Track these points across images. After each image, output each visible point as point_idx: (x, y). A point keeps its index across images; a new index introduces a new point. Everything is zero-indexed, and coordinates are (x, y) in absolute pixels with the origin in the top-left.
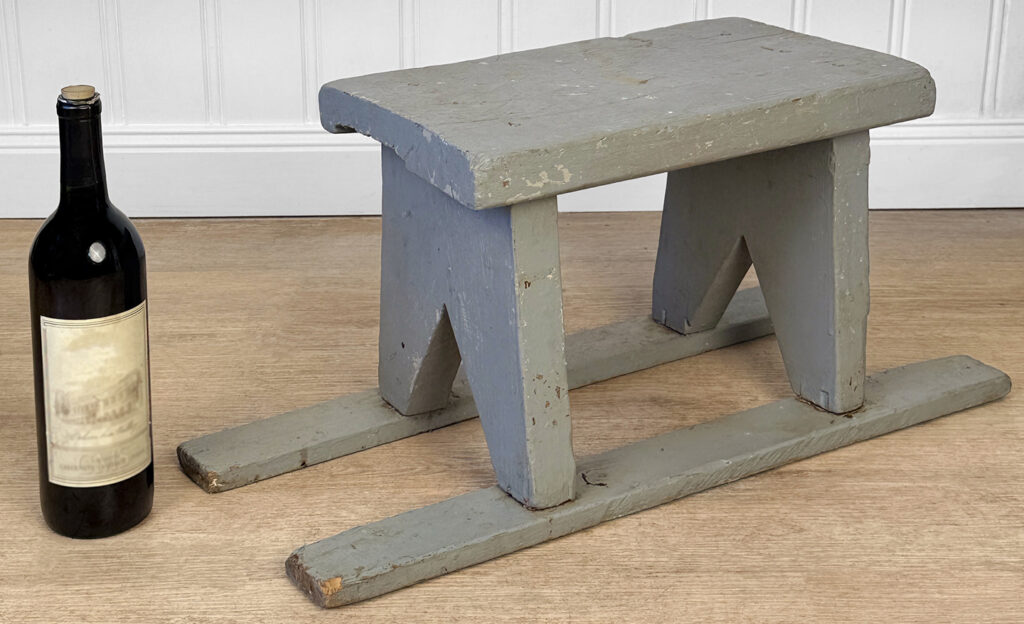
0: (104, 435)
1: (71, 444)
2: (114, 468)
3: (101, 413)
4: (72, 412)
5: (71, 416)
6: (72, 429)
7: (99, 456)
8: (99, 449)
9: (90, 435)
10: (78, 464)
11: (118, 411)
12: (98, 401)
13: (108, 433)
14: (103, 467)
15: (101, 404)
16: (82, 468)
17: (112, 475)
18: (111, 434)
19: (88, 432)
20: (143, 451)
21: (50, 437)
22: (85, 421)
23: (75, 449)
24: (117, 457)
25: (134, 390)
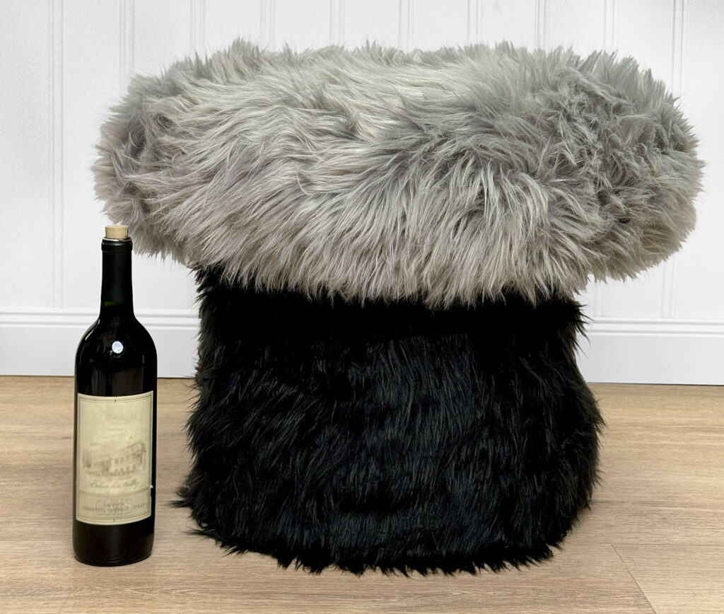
0: (113, 486)
1: (91, 490)
2: (120, 512)
3: (112, 469)
4: (92, 467)
5: (91, 470)
6: (94, 478)
7: (109, 502)
8: (109, 497)
9: (104, 484)
10: (94, 506)
11: (125, 469)
12: (111, 459)
13: (117, 485)
14: (112, 510)
15: (113, 462)
16: (97, 510)
17: (118, 518)
18: (119, 486)
19: (102, 483)
20: (144, 504)
21: (79, 485)
22: (101, 473)
23: (92, 495)
24: (122, 504)
25: (139, 456)
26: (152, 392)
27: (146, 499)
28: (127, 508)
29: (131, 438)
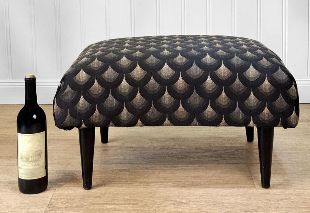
0: (30, 166)
1: (23, 167)
2: (34, 175)
3: (30, 160)
5: (23, 160)
6: (23, 163)
7: (29, 171)
8: (29, 169)
9: (28, 165)
11: (35, 160)
12: (29, 156)
13: (32, 165)
14: (30, 175)
16: (25, 174)
17: (33, 177)
18: (33, 166)
20: (42, 172)
21: (19, 165)
22: (26, 161)
24: (34, 172)
25: (40, 155)
26: (44, 132)
27: (44, 170)
28: (36, 173)
29: (36, 148)
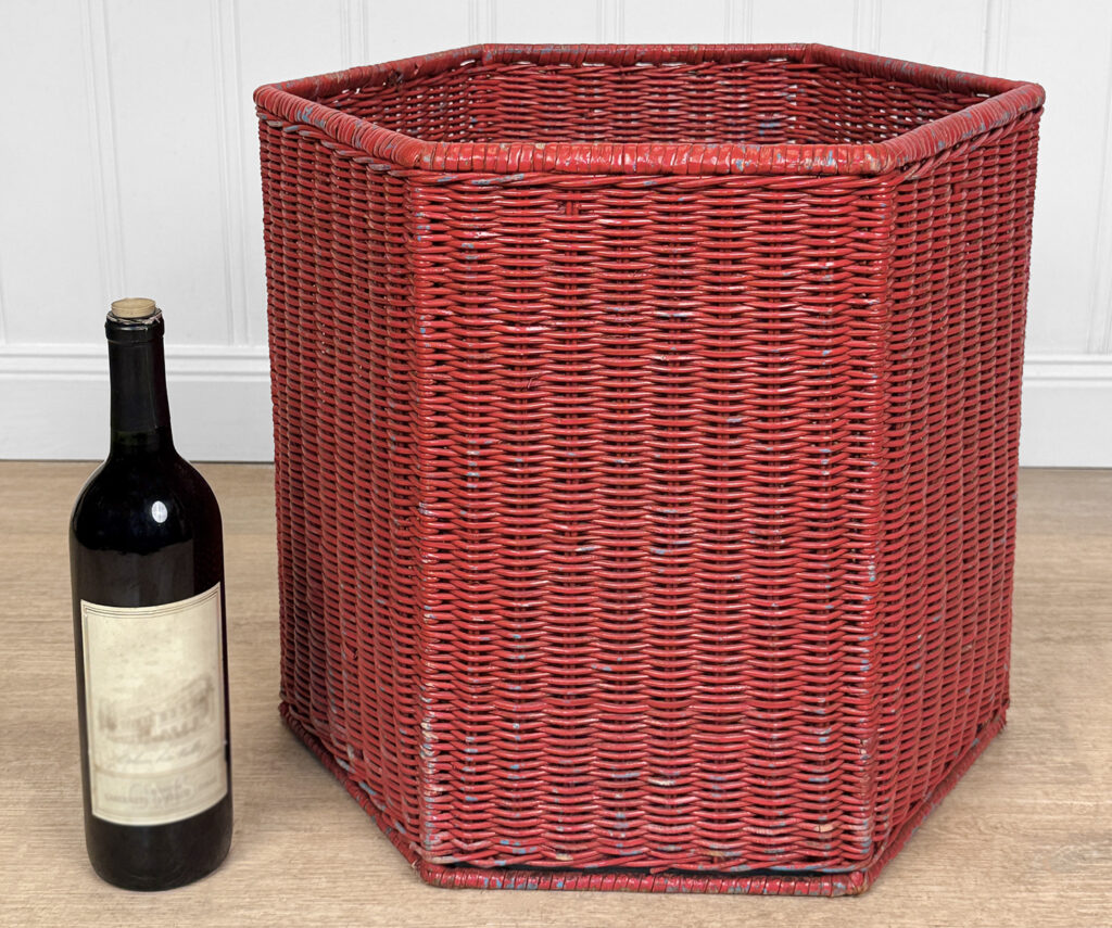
0: (160, 759)
1: (119, 768)
2: (174, 801)
3: (157, 731)
4: (119, 727)
5: (120, 732)
6: (121, 749)
7: (154, 786)
8: (154, 777)
9: (143, 758)
11: (179, 729)
12: (153, 714)
13: (166, 756)
14: (160, 801)
15: (157, 719)
16: (132, 800)
17: (171, 811)
18: (170, 759)
19: (140, 755)
20: (214, 781)
21: (94, 758)
22: (136, 739)
23: (122, 776)
24: (178, 787)
25: (202, 700)
26: (218, 585)
27: (217, 766)
28: (187, 792)
29: (186, 673)
